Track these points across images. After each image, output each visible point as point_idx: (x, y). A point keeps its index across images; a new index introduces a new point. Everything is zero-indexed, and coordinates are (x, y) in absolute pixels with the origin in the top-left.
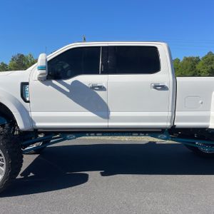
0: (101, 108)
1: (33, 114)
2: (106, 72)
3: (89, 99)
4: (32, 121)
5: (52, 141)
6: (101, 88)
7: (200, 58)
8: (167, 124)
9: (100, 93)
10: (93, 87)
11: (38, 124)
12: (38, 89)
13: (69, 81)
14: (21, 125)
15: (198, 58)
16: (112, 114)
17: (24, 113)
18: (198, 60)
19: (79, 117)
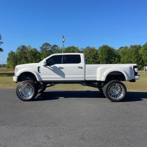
0: (63, 75)
1: (41, 77)
2: (64, 63)
3: (59, 71)
4: (41, 79)
5: (47, 85)
6: (62, 68)
7: (142, 46)
8: (83, 79)
9: (62, 70)
10: (60, 68)
11: (43, 80)
12: (43, 69)
13: (52, 66)
14: (38, 80)
15: (140, 46)
16: (66, 76)
17: (39, 76)
18: (140, 47)
19: (56, 77)
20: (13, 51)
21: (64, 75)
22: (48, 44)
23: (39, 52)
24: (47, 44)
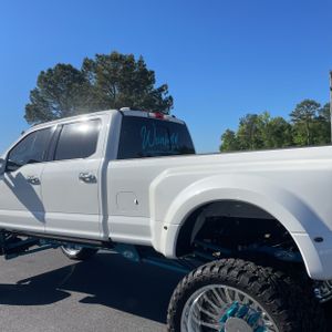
9: (35, 187)
13: (15, 174)
16: (48, 215)
20: (231, 129)
21: (44, 211)
22: (312, 103)
23: (289, 126)
24: (309, 103)
